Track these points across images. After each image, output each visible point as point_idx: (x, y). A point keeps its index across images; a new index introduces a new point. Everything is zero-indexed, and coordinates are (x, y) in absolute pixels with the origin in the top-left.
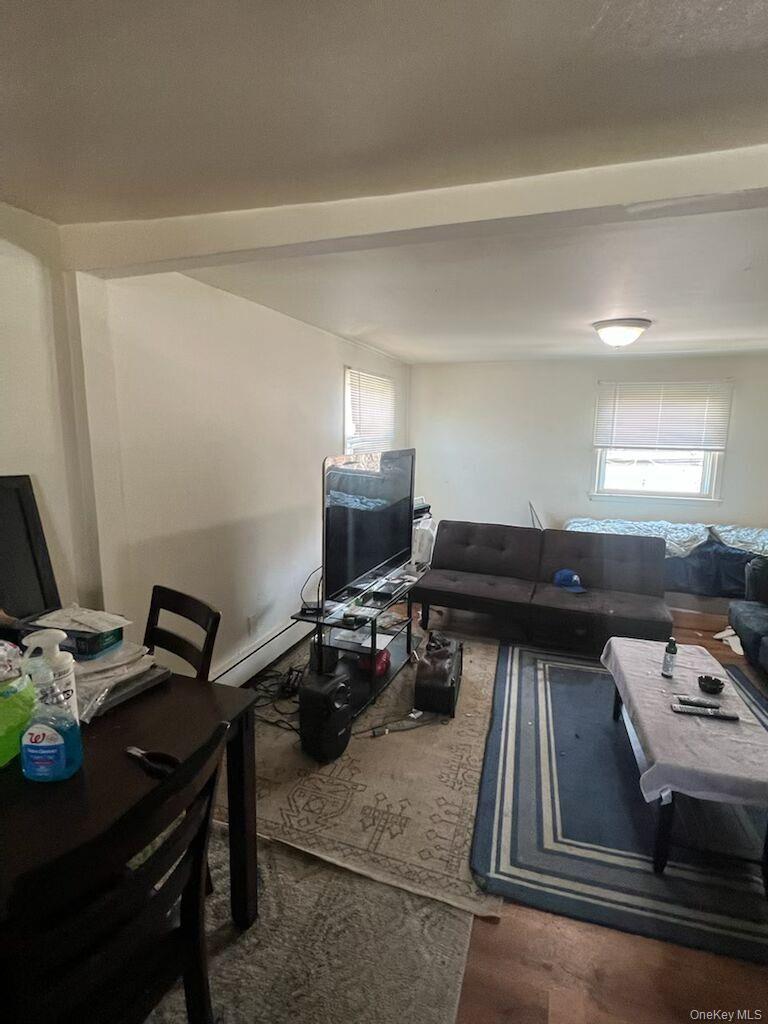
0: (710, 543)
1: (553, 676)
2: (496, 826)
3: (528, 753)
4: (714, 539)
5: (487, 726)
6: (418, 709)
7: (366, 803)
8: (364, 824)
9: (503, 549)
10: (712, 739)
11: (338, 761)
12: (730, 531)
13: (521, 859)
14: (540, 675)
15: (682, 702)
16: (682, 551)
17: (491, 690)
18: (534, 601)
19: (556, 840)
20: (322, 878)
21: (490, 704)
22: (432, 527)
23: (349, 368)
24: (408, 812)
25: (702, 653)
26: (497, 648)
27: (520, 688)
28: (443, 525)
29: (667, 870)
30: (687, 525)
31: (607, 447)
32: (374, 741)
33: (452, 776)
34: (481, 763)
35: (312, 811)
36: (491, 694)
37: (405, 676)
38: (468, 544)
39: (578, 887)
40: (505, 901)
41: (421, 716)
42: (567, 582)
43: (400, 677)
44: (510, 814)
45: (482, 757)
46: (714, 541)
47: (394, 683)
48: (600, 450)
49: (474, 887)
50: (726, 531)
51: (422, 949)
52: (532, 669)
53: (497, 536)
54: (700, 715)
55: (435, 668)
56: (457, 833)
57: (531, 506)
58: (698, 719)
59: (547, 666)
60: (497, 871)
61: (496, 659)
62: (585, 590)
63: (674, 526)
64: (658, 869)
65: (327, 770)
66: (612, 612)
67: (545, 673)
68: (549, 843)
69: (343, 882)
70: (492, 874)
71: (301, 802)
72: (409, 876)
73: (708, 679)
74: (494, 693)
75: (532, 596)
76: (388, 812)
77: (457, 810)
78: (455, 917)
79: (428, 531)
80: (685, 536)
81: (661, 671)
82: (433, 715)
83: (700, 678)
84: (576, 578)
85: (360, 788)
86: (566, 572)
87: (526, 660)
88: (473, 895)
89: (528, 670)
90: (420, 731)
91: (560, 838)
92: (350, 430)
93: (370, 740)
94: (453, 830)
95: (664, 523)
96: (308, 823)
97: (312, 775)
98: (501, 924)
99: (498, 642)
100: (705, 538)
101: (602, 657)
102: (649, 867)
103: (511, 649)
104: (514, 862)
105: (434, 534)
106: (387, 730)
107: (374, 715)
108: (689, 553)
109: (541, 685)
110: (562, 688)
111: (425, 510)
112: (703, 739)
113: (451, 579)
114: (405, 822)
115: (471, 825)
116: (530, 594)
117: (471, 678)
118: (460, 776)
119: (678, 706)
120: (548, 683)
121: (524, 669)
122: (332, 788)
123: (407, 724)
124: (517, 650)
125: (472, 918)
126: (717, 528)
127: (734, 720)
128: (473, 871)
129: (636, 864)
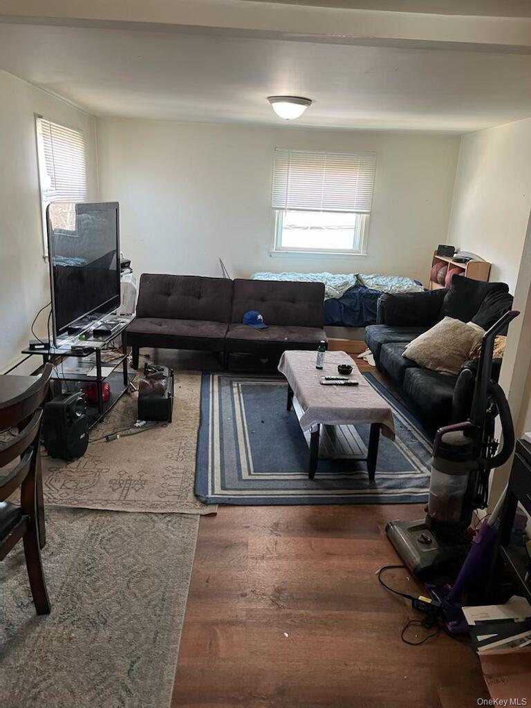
0: (356, 287)
1: (245, 390)
2: (210, 475)
3: (229, 435)
4: (359, 284)
5: (198, 424)
6: (142, 420)
7: (111, 477)
8: (113, 489)
9: (199, 297)
10: (342, 394)
11: (81, 459)
12: (372, 278)
13: (228, 486)
14: (235, 390)
15: (327, 379)
16: (337, 294)
17: (198, 403)
18: (228, 336)
19: (250, 474)
20: (90, 519)
21: (199, 411)
22: (134, 280)
23: (41, 117)
24: (145, 477)
25: (343, 354)
26: (200, 377)
27: (220, 400)
28: (145, 278)
29: (315, 477)
30: (342, 275)
31: (283, 209)
32: (109, 443)
33: (175, 455)
34: (196, 445)
35: (69, 489)
36: (198, 406)
37: (125, 402)
38: (169, 295)
39: (264, 492)
40: (219, 506)
41: (145, 424)
42: (254, 321)
43: (121, 403)
44: (219, 467)
45: (196, 441)
46: (360, 285)
47: (116, 407)
48: (277, 211)
49: (198, 504)
50: (369, 278)
51: (169, 534)
52: (229, 387)
53: (194, 285)
54: (336, 384)
55: (153, 386)
56: (183, 481)
57: (221, 262)
58: (335, 386)
59: (240, 385)
60: (213, 493)
61: (200, 384)
62: (266, 326)
63: (333, 276)
64: (311, 477)
65: (74, 464)
66: (286, 339)
67: (238, 389)
68: (245, 476)
69: (106, 517)
70: (210, 495)
71: (58, 485)
72: (152, 506)
73: (344, 366)
74: (201, 405)
75: (227, 333)
76: (131, 480)
77: (182, 471)
78: (188, 518)
79: (130, 284)
80: (340, 282)
81: (316, 365)
82: (155, 422)
83: (339, 366)
84: (260, 317)
85: (104, 471)
86: (253, 313)
87: (223, 381)
88: (198, 507)
89: (226, 389)
90: (146, 433)
91: (252, 473)
92: (46, 183)
93: (105, 444)
94: (180, 481)
95: (327, 274)
96: (68, 495)
97: (61, 470)
98: (217, 516)
99: (201, 372)
100: (353, 283)
101: (279, 366)
102: (307, 477)
103: (211, 376)
104: (223, 488)
105: (137, 287)
106: (118, 436)
107: (103, 429)
108: (342, 295)
109: (236, 397)
110: (251, 396)
111: (126, 265)
112: (336, 394)
113: (157, 324)
114: (143, 483)
115: (193, 476)
116: (225, 331)
117: (181, 398)
118: (181, 454)
119: (324, 382)
120: (241, 395)
121: (222, 388)
122: (83, 474)
123: (132, 430)
124: (216, 377)
125: (199, 516)
126: (363, 277)
127: (356, 384)
128: (197, 496)
129: (299, 477)
